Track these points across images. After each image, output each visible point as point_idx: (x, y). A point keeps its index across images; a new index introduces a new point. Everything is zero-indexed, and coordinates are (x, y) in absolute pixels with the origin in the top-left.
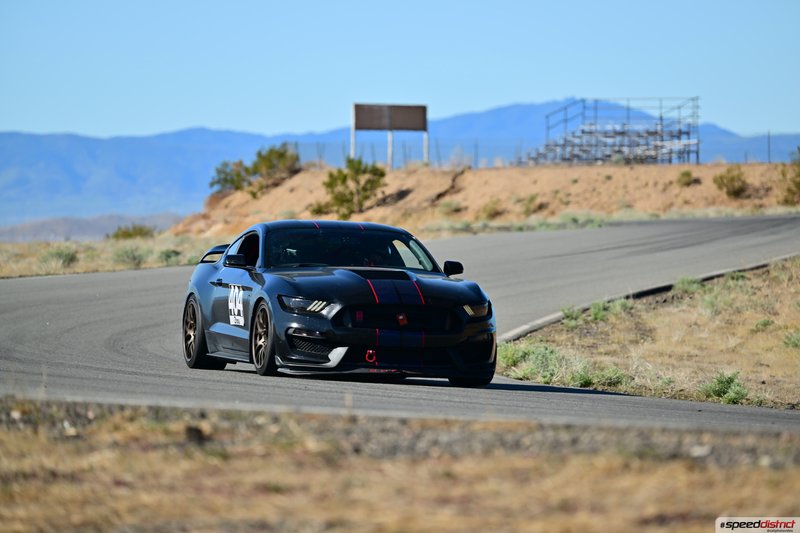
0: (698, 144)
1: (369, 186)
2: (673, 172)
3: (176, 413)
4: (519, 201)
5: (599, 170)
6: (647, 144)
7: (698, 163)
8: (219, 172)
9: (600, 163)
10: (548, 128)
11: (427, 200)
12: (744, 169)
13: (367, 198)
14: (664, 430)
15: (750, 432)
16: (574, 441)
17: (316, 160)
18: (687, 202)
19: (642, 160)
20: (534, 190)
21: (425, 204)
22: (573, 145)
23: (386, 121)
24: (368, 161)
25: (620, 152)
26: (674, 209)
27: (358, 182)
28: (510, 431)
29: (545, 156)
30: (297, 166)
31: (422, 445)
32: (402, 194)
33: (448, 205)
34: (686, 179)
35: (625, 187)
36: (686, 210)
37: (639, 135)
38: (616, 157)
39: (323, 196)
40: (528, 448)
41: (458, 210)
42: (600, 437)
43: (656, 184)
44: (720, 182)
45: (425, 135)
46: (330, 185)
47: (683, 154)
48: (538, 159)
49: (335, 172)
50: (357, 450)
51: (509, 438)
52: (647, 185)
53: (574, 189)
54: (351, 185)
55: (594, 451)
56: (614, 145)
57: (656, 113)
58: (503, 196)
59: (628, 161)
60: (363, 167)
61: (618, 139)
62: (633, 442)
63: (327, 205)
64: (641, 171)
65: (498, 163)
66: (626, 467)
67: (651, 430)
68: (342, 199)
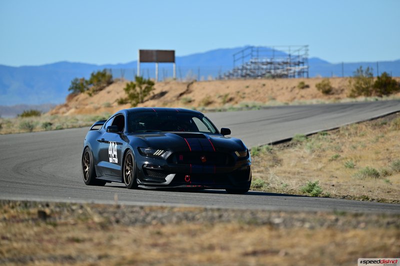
0: (308, 68)
1: (146, 90)
2: (296, 82)
3: (35, 204)
4: (220, 97)
5: (260, 81)
6: (283, 68)
7: (308, 77)
8: (73, 83)
9: (260, 78)
10: (235, 61)
11: (175, 97)
12: (330, 80)
13: (145, 96)
14: (263, 211)
15: (303, 212)
16: (220, 216)
17: (120, 77)
18: (302, 97)
19: (281, 76)
20: (227, 91)
21: (174, 99)
22: (246, 69)
23: (155, 58)
24: (146, 78)
25: (269, 72)
26: (296, 100)
27: (141, 88)
28: (191, 212)
29: (233, 75)
30: (111, 80)
31: (149, 219)
32: (163, 94)
33: (186, 99)
34: (302, 86)
35: (272, 89)
36: (302, 101)
37: (279, 64)
38: (268, 75)
39: (124, 95)
40: (198, 220)
41: (190, 102)
42: (232, 215)
43: (287, 88)
44: (319, 86)
45: (174, 65)
46: (127, 90)
47: (300, 73)
48: (230, 76)
49: (130, 83)
50: (118, 222)
51: (190, 215)
52: (282, 89)
53: (247, 91)
54: (138, 89)
55: (229, 221)
56: (266, 69)
57: (288, 53)
58: (212, 95)
59: (274, 77)
60: (143, 81)
61: (269, 66)
62: (248, 216)
63: (126, 99)
64: (280, 81)
65: (210, 78)
66: (242, 229)
67: (257, 211)
68: (133, 97)
